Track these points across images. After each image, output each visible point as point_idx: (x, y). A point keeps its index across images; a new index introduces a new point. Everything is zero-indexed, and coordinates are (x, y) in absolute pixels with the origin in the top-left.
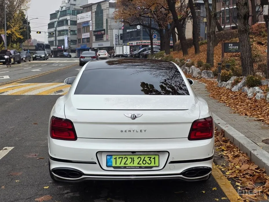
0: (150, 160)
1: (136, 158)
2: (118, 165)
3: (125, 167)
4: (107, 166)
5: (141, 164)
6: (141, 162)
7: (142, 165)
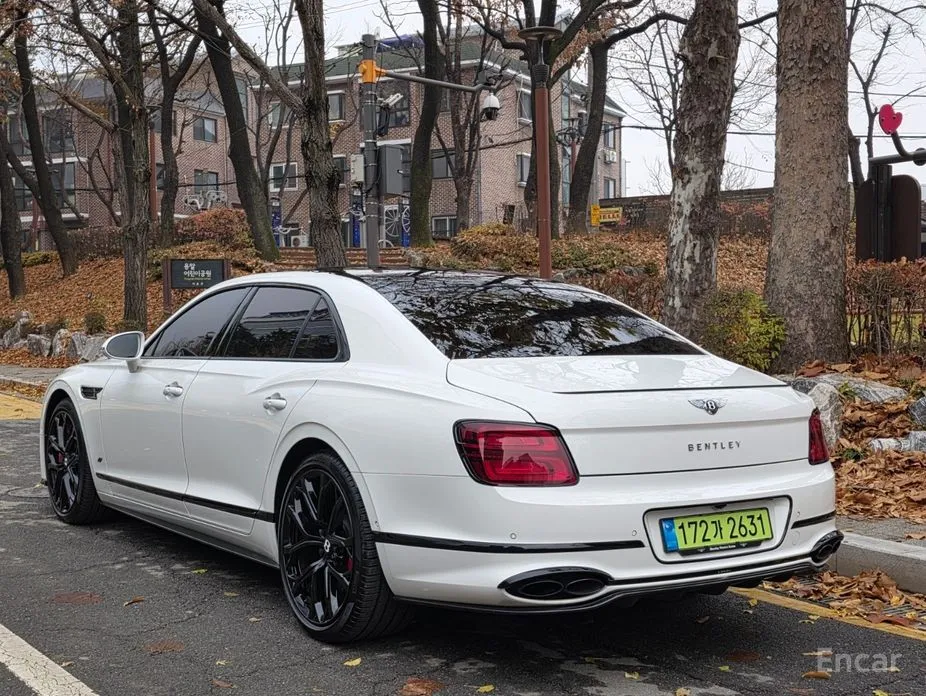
0: (752, 523)
1: (723, 519)
2: (691, 545)
3: (707, 550)
4: (667, 550)
5: (736, 537)
6: (736, 533)
7: (740, 539)
